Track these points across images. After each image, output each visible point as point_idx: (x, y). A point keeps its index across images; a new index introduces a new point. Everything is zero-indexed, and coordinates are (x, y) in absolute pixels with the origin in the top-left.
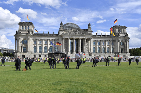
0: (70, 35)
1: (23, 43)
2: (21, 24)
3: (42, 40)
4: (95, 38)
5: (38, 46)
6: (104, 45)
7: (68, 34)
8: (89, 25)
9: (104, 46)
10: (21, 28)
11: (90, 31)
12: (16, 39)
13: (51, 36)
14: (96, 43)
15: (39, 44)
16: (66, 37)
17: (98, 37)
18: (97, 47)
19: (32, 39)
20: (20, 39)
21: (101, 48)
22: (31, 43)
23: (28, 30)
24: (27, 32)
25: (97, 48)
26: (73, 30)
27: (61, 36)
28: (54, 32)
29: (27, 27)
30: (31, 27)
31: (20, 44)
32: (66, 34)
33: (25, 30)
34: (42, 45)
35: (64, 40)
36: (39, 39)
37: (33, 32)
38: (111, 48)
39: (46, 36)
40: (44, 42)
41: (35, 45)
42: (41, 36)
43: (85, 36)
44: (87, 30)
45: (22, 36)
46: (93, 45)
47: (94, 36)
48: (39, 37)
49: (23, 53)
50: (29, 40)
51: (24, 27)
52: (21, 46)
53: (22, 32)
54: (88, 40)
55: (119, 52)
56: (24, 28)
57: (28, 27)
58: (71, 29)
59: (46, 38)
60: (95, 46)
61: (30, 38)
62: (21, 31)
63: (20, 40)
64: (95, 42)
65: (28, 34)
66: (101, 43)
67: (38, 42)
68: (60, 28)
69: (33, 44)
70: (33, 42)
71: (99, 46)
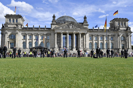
0: (63, 29)
1: (10, 38)
2: (9, 16)
3: (32, 35)
4: (92, 32)
5: (28, 42)
6: (102, 40)
7: (61, 28)
8: (85, 18)
9: (102, 42)
10: (8, 21)
11: (86, 24)
12: (2, 34)
13: (42, 30)
14: (93, 38)
15: (28, 40)
16: (59, 31)
17: (95, 31)
18: (94, 42)
19: (21, 33)
20: (6, 33)
21: (98, 43)
22: (19, 38)
23: (16, 23)
24: (15, 26)
25: (94, 44)
26: (66, 23)
27: (54, 30)
28: (45, 26)
29: (15, 20)
30: (20, 21)
31: (7, 39)
32: (58, 28)
33: (13, 23)
34: (32, 40)
35: (56, 35)
36: (29, 34)
37: (22, 25)
38: (110, 44)
39: (37, 30)
40: (34, 37)
41: (25, 41)
42: (31, 30)
43: (79, 30)
44: (82, 24)
45: (9, 30)
46: (89, 40)
47: (91, 30)
48: (29, 31)
49: (10, 50)
50: (17, 35)
51: (12, 20)
52: (8, 42)
53: (9, 26)
54: (83, 35)
55: (120, 48)
56: (12, 22)
57: (17, 20)
58: (65, 23)
59: (37, 32)
60: (91, 42)
61: (19, 33)
62: (9, 24)
63: (6, 35)
64: (91, 37)
65: (16, 27)
66: (98, 38)
67: (28, 37)
68: (52, 22)
69: (22, 40)
70: (22, 37)
71: (97, 42)
